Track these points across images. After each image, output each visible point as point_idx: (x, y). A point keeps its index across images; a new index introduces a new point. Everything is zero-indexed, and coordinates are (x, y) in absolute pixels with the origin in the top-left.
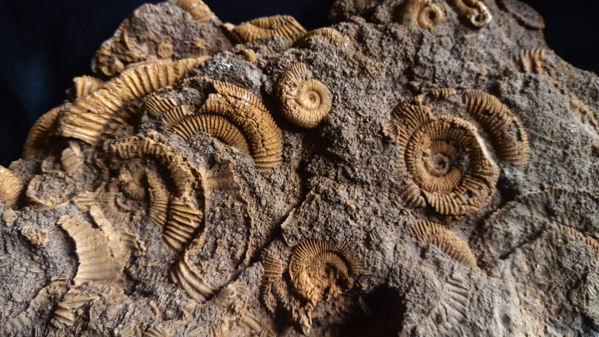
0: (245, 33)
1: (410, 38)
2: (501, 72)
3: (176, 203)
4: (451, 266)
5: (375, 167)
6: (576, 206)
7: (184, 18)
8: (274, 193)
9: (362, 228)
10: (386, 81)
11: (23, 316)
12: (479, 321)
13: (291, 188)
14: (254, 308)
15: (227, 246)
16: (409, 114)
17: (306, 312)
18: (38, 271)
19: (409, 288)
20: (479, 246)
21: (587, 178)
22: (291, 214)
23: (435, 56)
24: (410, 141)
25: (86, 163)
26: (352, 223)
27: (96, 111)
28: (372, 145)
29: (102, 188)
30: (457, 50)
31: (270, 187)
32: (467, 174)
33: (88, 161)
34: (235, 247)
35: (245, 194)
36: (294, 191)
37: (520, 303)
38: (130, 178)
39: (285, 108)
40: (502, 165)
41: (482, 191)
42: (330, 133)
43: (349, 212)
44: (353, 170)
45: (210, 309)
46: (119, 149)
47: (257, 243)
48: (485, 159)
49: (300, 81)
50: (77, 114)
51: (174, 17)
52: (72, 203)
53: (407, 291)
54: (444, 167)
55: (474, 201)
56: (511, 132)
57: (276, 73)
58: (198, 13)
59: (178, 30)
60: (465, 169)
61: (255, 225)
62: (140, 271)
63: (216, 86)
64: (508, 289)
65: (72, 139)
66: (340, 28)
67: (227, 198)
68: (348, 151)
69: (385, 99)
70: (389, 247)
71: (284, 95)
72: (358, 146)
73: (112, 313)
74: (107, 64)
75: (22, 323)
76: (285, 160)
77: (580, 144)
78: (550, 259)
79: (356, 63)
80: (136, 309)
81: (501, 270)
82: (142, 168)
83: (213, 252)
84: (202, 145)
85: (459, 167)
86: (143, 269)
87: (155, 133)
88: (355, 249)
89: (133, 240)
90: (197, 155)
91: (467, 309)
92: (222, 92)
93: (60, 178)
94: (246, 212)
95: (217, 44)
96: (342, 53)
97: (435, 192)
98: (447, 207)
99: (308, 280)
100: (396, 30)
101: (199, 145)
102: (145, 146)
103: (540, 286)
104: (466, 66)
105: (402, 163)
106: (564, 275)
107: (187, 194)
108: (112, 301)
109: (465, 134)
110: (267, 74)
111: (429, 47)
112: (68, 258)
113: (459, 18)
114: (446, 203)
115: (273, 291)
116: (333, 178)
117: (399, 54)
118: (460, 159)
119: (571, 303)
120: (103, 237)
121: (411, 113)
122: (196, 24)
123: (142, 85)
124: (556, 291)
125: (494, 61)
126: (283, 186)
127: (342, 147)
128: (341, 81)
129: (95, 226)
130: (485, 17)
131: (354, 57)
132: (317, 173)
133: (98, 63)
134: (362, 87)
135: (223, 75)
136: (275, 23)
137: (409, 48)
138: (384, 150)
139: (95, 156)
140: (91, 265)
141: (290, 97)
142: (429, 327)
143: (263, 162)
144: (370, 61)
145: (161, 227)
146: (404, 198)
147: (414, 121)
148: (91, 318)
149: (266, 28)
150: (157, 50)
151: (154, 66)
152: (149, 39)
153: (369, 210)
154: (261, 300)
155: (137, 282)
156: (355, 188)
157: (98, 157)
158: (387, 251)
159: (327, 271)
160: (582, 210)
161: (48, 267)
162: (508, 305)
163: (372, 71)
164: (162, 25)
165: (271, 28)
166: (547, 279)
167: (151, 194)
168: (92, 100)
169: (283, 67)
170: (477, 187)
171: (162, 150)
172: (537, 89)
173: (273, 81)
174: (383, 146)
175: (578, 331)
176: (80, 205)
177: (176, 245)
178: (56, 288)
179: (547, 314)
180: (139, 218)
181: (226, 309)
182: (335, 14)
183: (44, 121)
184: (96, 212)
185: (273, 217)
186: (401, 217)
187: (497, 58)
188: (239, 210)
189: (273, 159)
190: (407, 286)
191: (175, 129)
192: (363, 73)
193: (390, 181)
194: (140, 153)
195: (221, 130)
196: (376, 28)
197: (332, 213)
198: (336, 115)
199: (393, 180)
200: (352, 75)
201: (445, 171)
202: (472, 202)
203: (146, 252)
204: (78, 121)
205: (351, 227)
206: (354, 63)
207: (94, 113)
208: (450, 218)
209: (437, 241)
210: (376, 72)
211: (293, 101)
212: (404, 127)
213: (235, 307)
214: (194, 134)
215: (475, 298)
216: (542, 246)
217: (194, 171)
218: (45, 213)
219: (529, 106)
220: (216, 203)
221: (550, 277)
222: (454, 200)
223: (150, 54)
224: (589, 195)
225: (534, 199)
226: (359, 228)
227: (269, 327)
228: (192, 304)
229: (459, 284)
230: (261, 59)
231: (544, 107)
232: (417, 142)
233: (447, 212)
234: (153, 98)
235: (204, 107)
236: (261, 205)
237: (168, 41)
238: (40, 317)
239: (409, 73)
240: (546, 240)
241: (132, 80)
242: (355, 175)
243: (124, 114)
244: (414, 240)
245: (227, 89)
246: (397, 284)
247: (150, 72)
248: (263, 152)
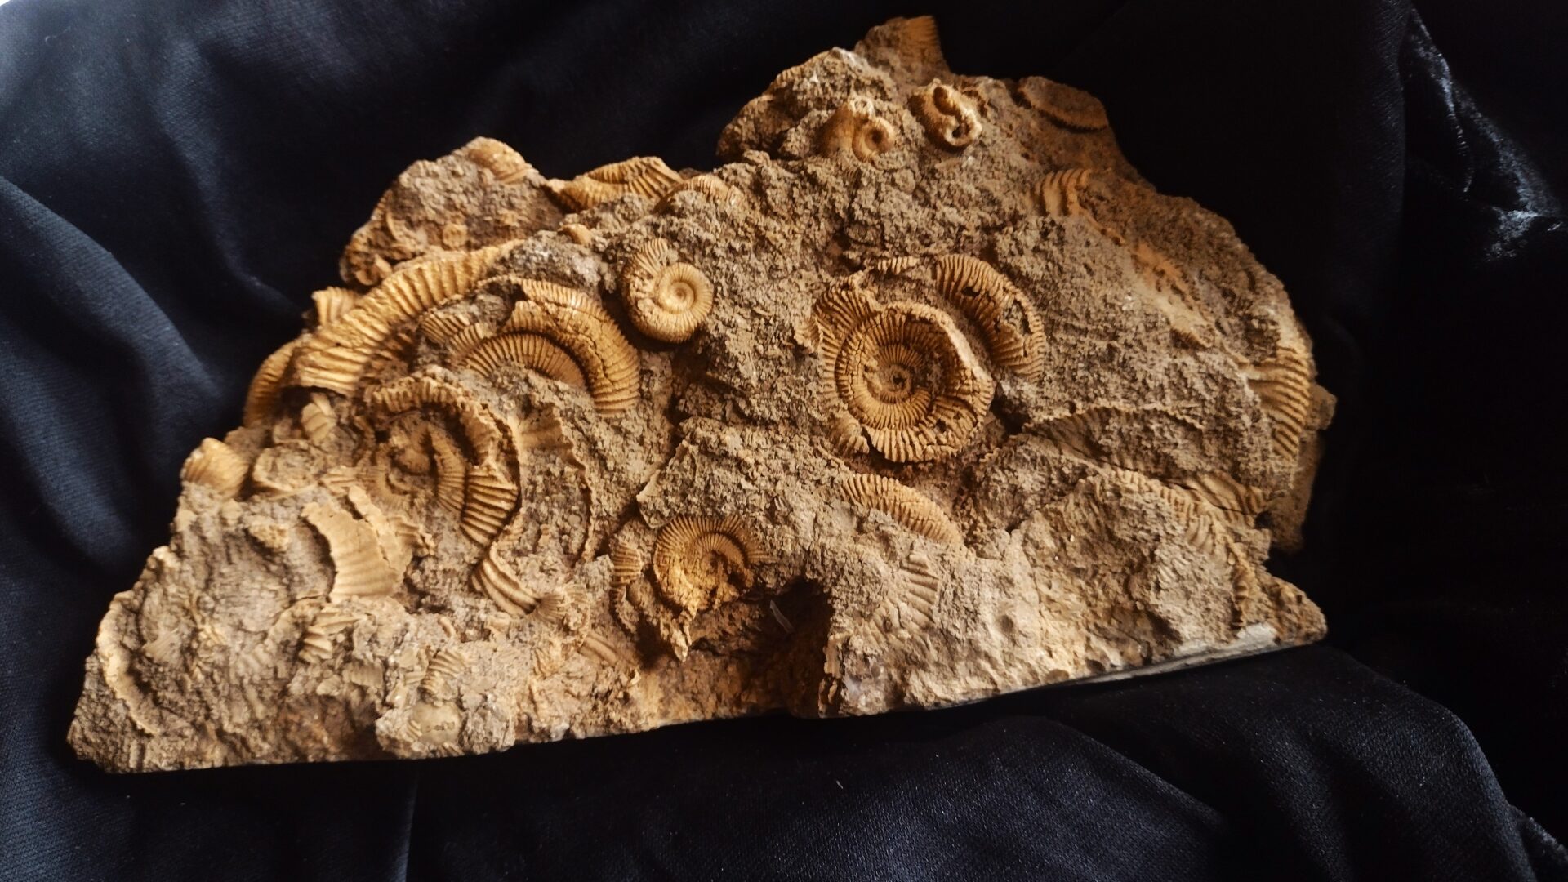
0: (581, 194)
1: (840, 180)
2: (1007, 218)
3: (476, 474)
4: (910, 542)
5: (784, 396)
6: (1143, 435)
7: (481, 179)
8: (626, 449)
9: (763, 492)
10: (802, 255)
11: (259, 650)
12: (955, 627)
13: (655, 439)
14: (603, 626)
15: (556, 534)
16: (838, 305)
17: (681, 626)
18: (277, 587)
19: (838, 579)
20: (969, 512)
21: (1161, 386)
22: (653, 479)
23: (883, 205)
24: (843, 349)
25: (339, 424)
26: (746, 485)
27: (348, 344)
28: (777, 361)
29: (366, 459)
30: (923, 191)
31: (620, 439)
32: (939, 395)
33: (343, 420)
34: (569, 534)
35: (578, 454)
36: (659, 444)
37: (1040, 601)
38: (406, 441)
39: (636, 313)
40: (998, 377)
41: (961, 420)
42: (709, 347)
43: (745, 470)
44: (749, 404)
45: (531, 626)
46: (387, 398)
47: (603, 527)
48: (965, 369)
49: (658, 269)
50: (320, 350)
51: (465, 179)
52: (321, 484)
53: (835, 584)
54: (903, 387)
55: (947, 437)
56: (1011, 320)
57: (621, 258)
58: (503, 168)
59: (472, 199)
60: (936, 386)
61: (599, 500)
62: (427, 577)
63: (527, 289)
64: (1011, 576)
65: (316, 389)
66: (725, 175)
67: (554, 462)
68: (739, 374)
69: (802, 284)
70: (806, 519)
71: (633, 293)
72: (756, 365)
73: (385, 636)
74: (363, 266)
75: (259, 661)
76: (644, 397)
77: (1142, 328)
78: (1094, 527)
79: (750, 230)
80: (421, 629)
81: (1002, 547)
82: (423, 425)
83: (535, 545)
84: (511, 382)
85: (925, 384)
86: (431, 575)
87: (437, 369)
88: (753, 526)
89: (415, 533)
90: (504, 398)
91: (934, 608)
92: (535, 297)
93: (302, 450)
94: (583, 481)
95: (538, 217)
96: (726, 216)
97: (886, 429)
98: (902, 451)
99: (684, 577)
100: (815, 169)
101: (506, 383)
102: (424, 391)
103: (1077, 572)
104: (939, 216)
105: (829, 386)
106: (1119, 551)
107: (492, 461)
108: (385, 620)
109: (931, 331)
110: (609, 262)
111: (872, 192)
112: (320, 566)
113: (926, 134)
114: (901, 444)
115: (631, 598)
116: (719, 418)
117: (821, 209)
118: (926, 371)
119: (1131, 598)
120: (370, 531)
121: (841, 303)
122: (502, 187)
123: (417, 297)
124: (1105, 579)
125: (993, 202)
126: (642, 437)
127: (729, 369)
128: (727, 262)
129: (357, 516)
130: (968, 129)
131: (746, 221)
132: (695, 412)
133: (351, 266)
134: (761, 268)
135: (538, 270)
136: (630, 172)
137: (836, 196)
138: (798, 367)
139: (353, 412)
140: (355, 573)
141: (642, 296)
142: (872, 638)
143: (607, 403)
144: (773, 224)
145: (458, 514)
146: (835, 442)
147: (847, 317)
148: (356, 644)
149: (615, 182)
150: (441, 236)
151: (433, 265)
152: (427, 221)
153: (776, 464)
154: (613, 613)
155: (423, 594)
156: (754, 431)
157: (357, 414)
158: (802, 524)
159: (714, 564)
160: (1155, 443)
161: (291, 580)
162: (1012, 602)
163: (776, 240)
164: (447, 194)
165: (623, 181)
166: (1090, 560)
167: (439, 464)
168: (342, 327)
169: (632, 248)
170: (952, 415)
171: (449, 395)
172: (1061, 242)
173: (617, 272)
174: (796, 359)
175: (1148, 643)
176: (333, 488)
177: (481, 538)
178: (305, 609)
179: (1091, 618)
180: (424, 501)
181: (555, 626)
182: (727, 147)
183: (271, 365)
184: (358, 496)
185: (626, 485)
186: (827, 471)
187: (997, 194)
188: (573, 478)
189: (623, 396)
190: (835, 576)
191: (468, 361)
192: (763, 246)
193: (810, 415)
194: (417, 401)
195: (540, 356)
196: (787, 168)
197: (715, 472)
198: (717, 318)
199: (816, 415)
200: (744, 251)
201: (905, 393)
202: (944, 440)
203: (436, 549)
204: (322, 361)
205: (745, 491)
206: (746, 231)
207: (346, 347)
208: (910, 467)
209: (885, 504)
210: (784, 241)
211: (649, 302)
212: (830, 327)
213: (568, 621)
214: (497, 366)
215: (949, 591)
216: (1077, 505)
217: (499, 423)
218: (282, 502)
219: (1047, 273)
220: (537, 471)
221: (1095, 557)
222: (914, 439)
223: (431, 243)
224: (1166, 414)
225: (1061, 429)
226: (759, 494)
227: (629, 654)
228: (504, 620)
229: (923, 570)
230: (597, 239)
231: (1074, 271)
232: (853, 350)
233: (903, 459)
234: (432, 316)
235: (509, 323)
236: (607, 469)
237: (458, 221)
238: (284, 652)
239: (840, 238)
240: (1085, 494)
241: (400, 291)
242: (752, 411)
243: (392, 344)
244: (847, 505)
245: (543, 292)
246: (819, 574)
247: (429, 275)
248: (606, 386)
